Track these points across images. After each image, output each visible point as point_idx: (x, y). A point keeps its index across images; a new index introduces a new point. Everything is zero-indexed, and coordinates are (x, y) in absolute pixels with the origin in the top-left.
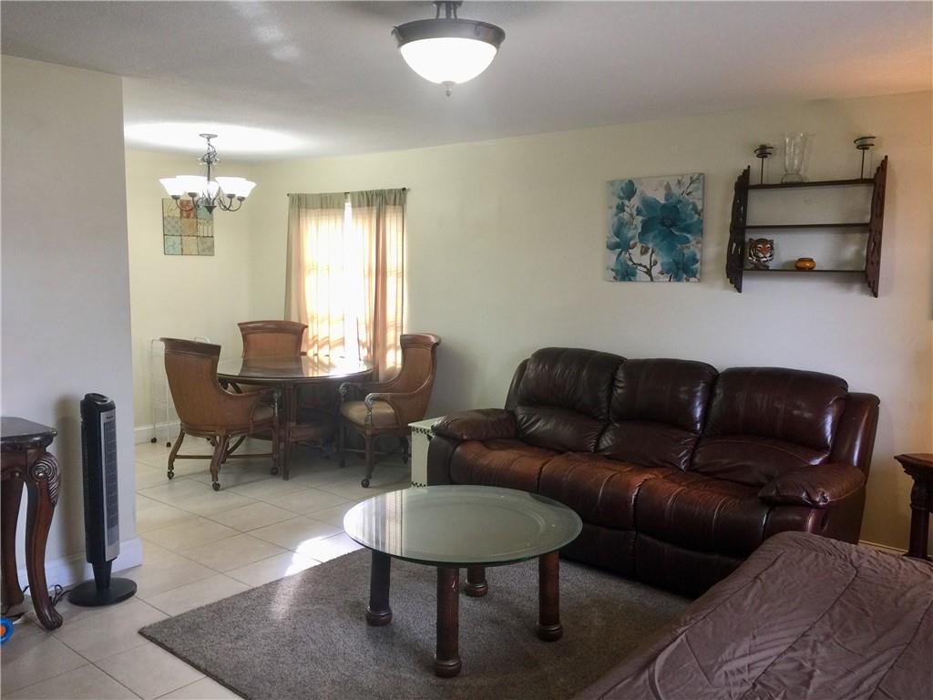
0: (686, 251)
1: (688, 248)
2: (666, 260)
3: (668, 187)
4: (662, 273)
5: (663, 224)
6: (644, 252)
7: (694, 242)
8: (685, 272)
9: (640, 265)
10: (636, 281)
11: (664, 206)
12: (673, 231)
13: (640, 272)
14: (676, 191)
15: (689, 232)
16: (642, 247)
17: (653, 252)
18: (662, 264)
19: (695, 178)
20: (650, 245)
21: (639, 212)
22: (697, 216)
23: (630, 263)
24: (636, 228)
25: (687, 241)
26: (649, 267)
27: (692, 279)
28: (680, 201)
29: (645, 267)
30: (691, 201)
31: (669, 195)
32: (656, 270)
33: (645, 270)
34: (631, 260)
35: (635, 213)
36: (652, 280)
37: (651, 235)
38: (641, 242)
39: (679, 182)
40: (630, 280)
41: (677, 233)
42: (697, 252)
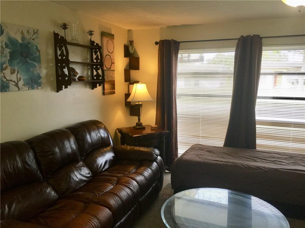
0: (35, 72)
1: (36, 70)
2: (26, 77)
3: (22, 33)
4: (24, 85)
5: (22, 55)
6: (13, 72)
7: (38, 67)
8: (36, 84)
9: (11, 81)
10: (9, 91)
11: (21, 44)
12: (28, 60)
13: (12, 85)
14: (27, 36)
15: (36, 62)
16: (11, 69)
17: (18, 72)
18: (24, 80)
19: (35, 31)
20: (16, 68)
21: (7, 46)
22: (38, 53)
23: (5, 80)
24: (6, 56)
25: (35, 67)
26: (16, 82)
27: (39, 88)
28: (29, 43)
29: (14, 82)
30: (35, 44)
31: (23, 38)
32: (21, 83)
33: (14, 84)
34: (5, 77)
35: (4, 46)
36: (19, 90)
37: (16, 62)
38: (10, 66)
39: (28, 32)
40: (6, 91)
41: (30, 62)
42: (40, 73)
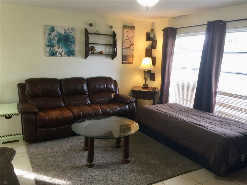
0: (71, 48)
1: (72, 48)
2: (66, 50)
3: (65, 30)
4: (65, 54)
5: (64, 40)
6: (59, 48)
7: (73, 46)
8: (71, 54)
9: (58, 52)
10: (56, 56)
11: (64, 35)
12: (67, 42)
13: (58, 54)
14: (68, 31)
15: (72, 43)
16: (58, 46)
17: (61, 48)
18: (65, 52)
19: (72, 29)
20: (61, 46)
21: (56, 36)
22: (74, 39)
23: (54, 51)
24: (55, 41)
25: (72, 46)
26: (60, 52)
27: (73, 56)
28: (69, 34)
30: (72, 35)
31: (65, 32)
32: (63, 53)
33: (59, 53)
34: (54, 50)
35: (55, 36)
36: (62, 56)
37: (61, 43)
38: (57, 45)
39: (68, 29)
41: (68, 43)
42: (74, 49)
